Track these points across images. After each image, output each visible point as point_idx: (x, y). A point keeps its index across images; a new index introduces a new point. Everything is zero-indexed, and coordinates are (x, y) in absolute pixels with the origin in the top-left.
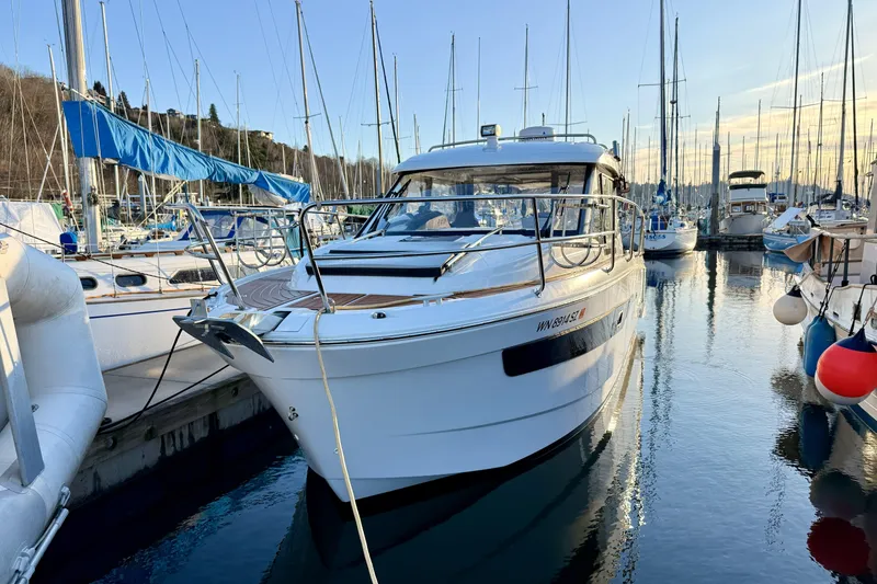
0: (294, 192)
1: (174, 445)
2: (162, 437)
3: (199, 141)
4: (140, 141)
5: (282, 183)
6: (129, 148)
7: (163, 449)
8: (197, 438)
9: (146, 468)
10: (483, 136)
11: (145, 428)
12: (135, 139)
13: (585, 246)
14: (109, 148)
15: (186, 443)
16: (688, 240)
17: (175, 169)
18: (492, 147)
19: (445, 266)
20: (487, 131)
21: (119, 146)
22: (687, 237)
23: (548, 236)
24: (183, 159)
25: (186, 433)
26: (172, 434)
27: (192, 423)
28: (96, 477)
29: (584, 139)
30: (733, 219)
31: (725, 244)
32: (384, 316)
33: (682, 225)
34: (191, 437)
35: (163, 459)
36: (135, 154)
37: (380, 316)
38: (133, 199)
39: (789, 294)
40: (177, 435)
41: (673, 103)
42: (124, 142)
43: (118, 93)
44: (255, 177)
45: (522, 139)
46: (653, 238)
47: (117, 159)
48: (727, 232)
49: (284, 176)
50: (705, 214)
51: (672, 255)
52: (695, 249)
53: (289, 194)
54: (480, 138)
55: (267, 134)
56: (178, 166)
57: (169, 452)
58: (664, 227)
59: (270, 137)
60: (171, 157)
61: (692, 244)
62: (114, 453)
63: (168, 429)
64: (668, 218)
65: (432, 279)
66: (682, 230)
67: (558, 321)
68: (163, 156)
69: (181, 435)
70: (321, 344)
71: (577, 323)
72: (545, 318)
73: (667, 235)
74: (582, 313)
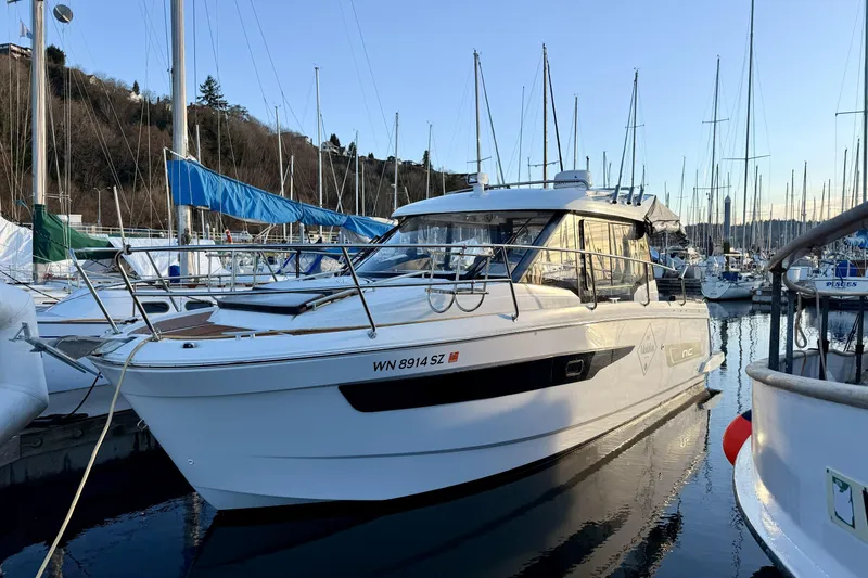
1: (148, 443)
2: (136, 434)
3: (395, 185)
4: (229, 191)
5: (372, 226)
12: (225, 191)
14: (199, 198)
17: (262, 214)
19: (304, 305)
21: (211, 193)
24: (271, 206)
28: (67, 459)
36: (224, 201)
42: (215, 192)
44: (344, 220)
46: (842, 285)
47: (208, 206)
49: (377, 219)
56: (265, 211)
57: (143, 448)
58: (856, 273)
60: (258, 205)
65: (292, 316)
67: (406, 363)
68: (251, 204)
70: (132, 366)
71: (447, 366)
72: (383, 358)
73: (858, 283)
74: (454, 357)
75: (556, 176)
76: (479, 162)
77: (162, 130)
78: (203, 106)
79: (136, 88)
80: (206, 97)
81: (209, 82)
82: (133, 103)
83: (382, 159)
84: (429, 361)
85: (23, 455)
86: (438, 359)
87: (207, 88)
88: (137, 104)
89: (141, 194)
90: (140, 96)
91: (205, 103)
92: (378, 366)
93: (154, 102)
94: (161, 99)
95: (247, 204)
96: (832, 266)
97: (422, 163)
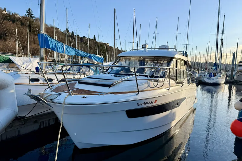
0: (99, 60)
1: (44, 125)
2: (40, 122)
3: (88, 45)
4: (57, 44)
5: (96, 57)
6: (53, 46)
7: (40, 126)
8: (51, 124)
9: (34, 131)
10: (142, 47)
11: (34, 120)
12: (56, 44)
13: (157, 82)
14: (48, 46)
15: (47, 125)
16: (222, 81)
17: (66, 52)
18: (145, 51)
19: (112, 84)
20: (143, 46)
21: (51, 45)
22: (222, 79)
23: (153, 77)
24: (68, 50)
25: (47, 122)
26: (43, 122)
27: (50, 120)
28: (19, 131)
29: (173, 50)
30: (239, 75)
31: (234, 83)
32: (85, 98)
33: (220, 76)
34: (49, 123)
35: (40, 129)
36: (55, 47)
37: (84, 97)
38: (71, 58)
39: (240, 101)
40: (45, 122)
41: (221, 40)
42: (52, 45)
43: (72, 32)
44: (89, 55)
45: (159, 49)
46: (211, 79)
47: (50, 49)
48: (237, 79)
49: (97, 55)
50: (229, 73)
51: (217, 85)
52: (224, 83)
53: (98, 60)
54: (142, 48)
55: (108, 44)
56: (67, 51)
57: (42, 127)
58: (214, 76)
59: (108, 45)
60: (65, 49)
61: (223, 82)
62: (24, 126)
63: (42, 120)
64: (216, 74)
65: (108, 88)
66: (220, 78)
67: (145, 104)
68: (63, 49)
69: (46, 123)
70: (65, 104)
71: (154, 104)
72: (140, 102)
73: (215, 79)
74: (156, 101)
75: (160, 47)
76: (115, 40)
77: (13, 23)
78: (27, 17)
79: (5, 10)
80: (28, 14)
81: (29, 10)
82: (4, 14)
83: (82, 37)
84: (150, 103)
85: (6, 131)
86: (152, 102)
87: (28, 12)
88: (5, 14)
89: (7, 43)
90: (6, 12)
91: (28, 16)
92: (138, 105)
93: (11, 14)
94: (13, 14)
95: (62, 49)
96: (209, 74)
97: (93, 39)
